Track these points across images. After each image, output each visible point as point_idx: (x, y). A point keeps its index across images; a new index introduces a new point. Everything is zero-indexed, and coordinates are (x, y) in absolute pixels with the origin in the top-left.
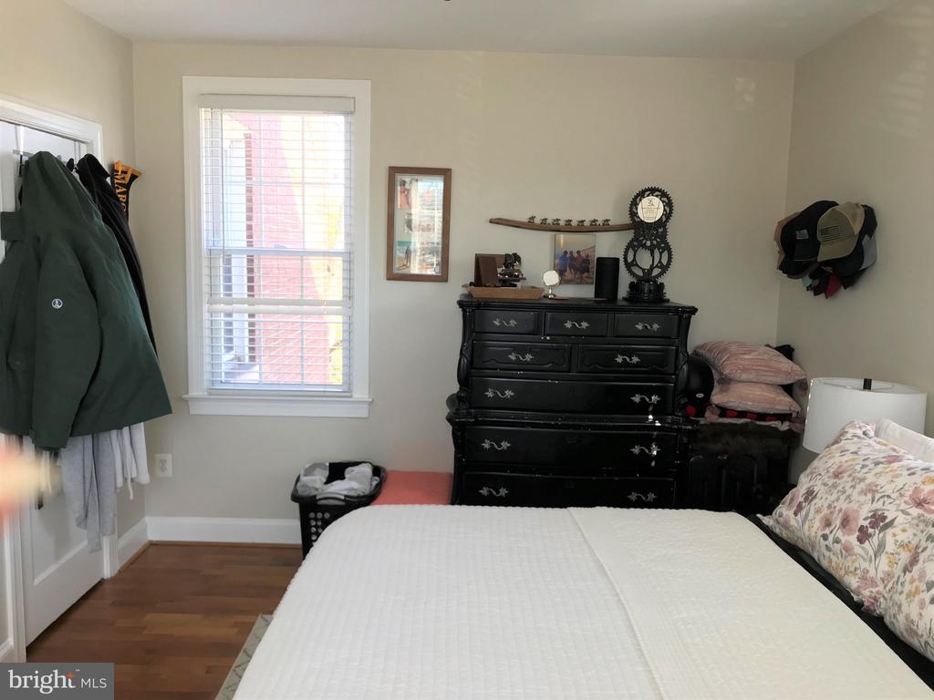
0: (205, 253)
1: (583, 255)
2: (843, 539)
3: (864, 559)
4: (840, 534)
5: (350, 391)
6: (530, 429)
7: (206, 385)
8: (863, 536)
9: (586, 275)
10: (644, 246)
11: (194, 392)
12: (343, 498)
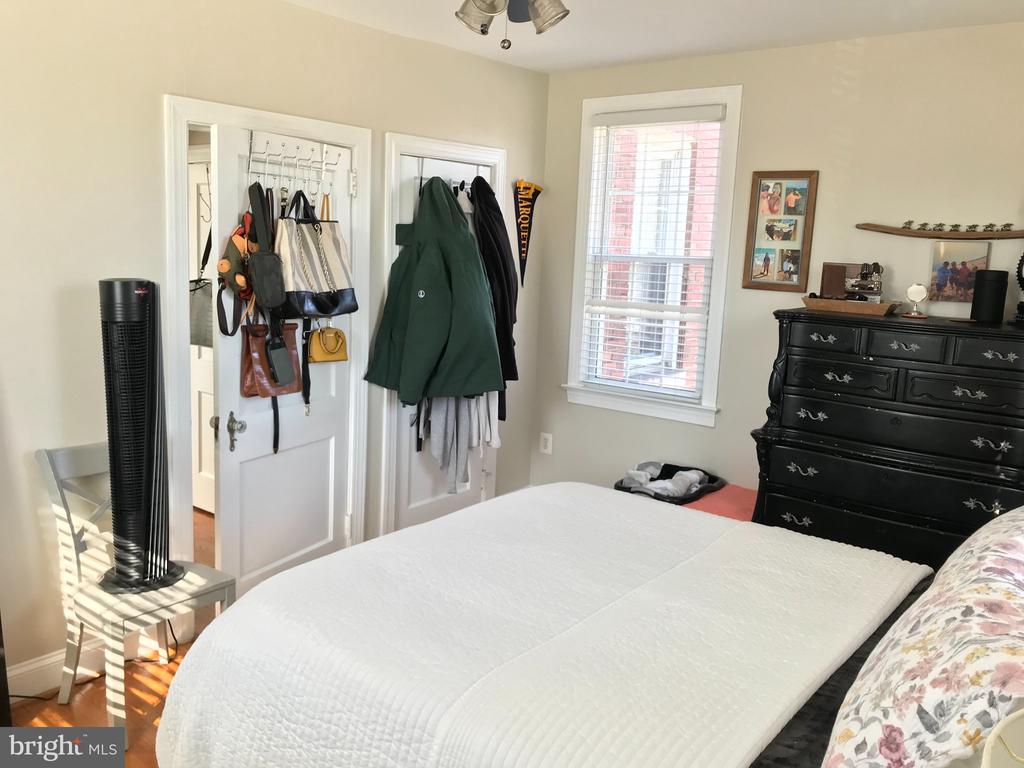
0: (590, 259)
1: (970, 266)
5: (700, 398)
6: (840, 458)
7: (582, 378)
11: (571, 383)
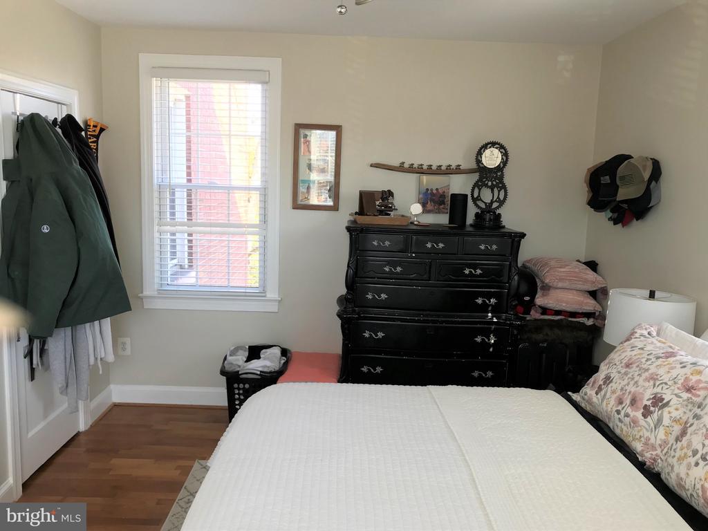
0: (156, 187)
1: (440, 191)
2: (632, 414)
3: (646, 429)
4: (629, 410)
5: (264, 292)
6: (399, 323)
7: (156, 287)
8: (647, 412)
9: (442, 206)
10: (486, 186)
11: (147, 292)
12: (259, 373)
